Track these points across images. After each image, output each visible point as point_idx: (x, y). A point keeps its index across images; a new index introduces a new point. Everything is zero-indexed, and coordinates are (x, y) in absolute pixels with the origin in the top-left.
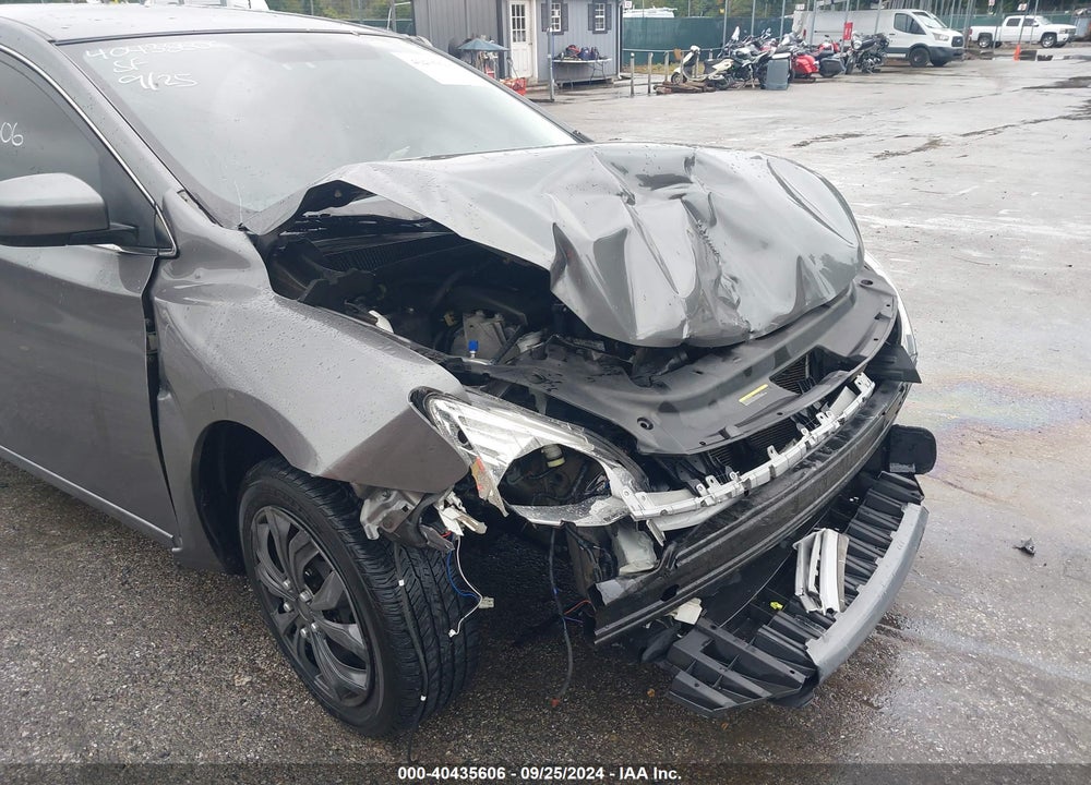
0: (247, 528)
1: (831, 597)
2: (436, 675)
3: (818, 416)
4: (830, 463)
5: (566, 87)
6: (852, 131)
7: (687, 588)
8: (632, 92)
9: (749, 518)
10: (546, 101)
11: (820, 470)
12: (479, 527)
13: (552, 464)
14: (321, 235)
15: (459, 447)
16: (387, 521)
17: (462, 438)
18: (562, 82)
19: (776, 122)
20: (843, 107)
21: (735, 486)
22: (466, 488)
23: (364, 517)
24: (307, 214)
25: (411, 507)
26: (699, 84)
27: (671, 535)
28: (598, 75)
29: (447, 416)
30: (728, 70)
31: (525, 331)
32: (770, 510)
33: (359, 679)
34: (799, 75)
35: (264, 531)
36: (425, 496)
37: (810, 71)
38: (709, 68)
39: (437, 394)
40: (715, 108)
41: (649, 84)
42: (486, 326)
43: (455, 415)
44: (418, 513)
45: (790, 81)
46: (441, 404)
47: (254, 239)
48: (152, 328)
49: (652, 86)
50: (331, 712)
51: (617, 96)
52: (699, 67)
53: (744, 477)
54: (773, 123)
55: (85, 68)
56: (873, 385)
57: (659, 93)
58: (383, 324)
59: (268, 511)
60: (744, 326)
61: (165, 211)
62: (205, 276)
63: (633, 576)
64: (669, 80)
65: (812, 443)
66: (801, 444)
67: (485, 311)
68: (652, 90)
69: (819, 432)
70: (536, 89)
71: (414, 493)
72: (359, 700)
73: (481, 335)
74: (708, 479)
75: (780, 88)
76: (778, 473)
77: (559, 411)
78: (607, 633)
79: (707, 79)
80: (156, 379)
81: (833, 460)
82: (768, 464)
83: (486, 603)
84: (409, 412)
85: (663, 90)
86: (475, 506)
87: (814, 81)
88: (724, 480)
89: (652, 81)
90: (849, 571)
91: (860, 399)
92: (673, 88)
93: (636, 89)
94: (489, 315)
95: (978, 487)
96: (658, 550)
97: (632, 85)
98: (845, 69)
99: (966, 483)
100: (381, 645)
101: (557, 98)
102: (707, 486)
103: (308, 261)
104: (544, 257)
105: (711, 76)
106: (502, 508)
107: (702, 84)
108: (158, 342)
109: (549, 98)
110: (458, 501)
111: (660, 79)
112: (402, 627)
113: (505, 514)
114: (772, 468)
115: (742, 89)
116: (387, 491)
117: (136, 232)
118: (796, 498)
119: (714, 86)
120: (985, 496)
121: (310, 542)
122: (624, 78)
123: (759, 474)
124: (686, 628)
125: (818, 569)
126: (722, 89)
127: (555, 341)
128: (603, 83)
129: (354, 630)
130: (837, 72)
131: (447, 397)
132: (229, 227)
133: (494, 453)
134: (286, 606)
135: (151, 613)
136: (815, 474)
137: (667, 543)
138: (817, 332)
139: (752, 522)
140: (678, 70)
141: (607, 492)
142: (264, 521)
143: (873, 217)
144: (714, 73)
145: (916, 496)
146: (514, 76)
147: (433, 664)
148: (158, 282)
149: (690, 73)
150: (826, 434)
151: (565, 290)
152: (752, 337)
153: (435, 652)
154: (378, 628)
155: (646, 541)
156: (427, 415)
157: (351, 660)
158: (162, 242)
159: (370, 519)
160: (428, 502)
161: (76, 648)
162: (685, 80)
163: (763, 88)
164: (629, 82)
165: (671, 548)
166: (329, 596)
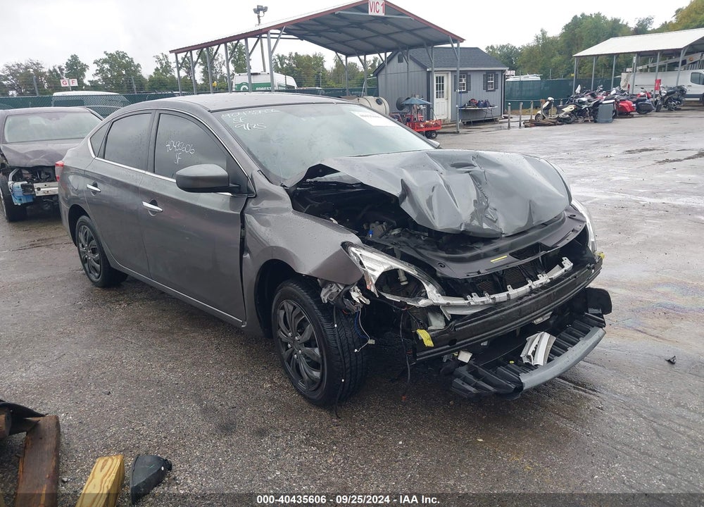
0: (275, 312)
1: (540, 359)
2: (349, 371)
3: (538, 276)
4: (539, 296)
5: (468, 124)
6: (648, 147)
7: (462, 342)
8: (509, 127)
9: (493, 314)
10: (454, 133)
11: (534, 298)
12: (368, 302)
13: (402, 284)
14: (313, 189)
15: (360, 267)
16: (331, 297)
17: (361, 263)
18: (466, 121)
19: (598, 142)
20: (645, 132)
21: (487, 299)
22: (362, 284)
23: (322, 295)
24: (308, 180)
25: (340, 291)
26: (552, 121)
27: (454, 317)
28: (489, 116)
29: (355, 254)
30: (572, 112)
31: (394, 228)
32: (506, 312)
33: (316, 374)
34: (621, 113)
35: (282, 313)
36: (346, 286)
37: (629, 110)
38: (559, 110)
39: (352, 245)
40: (560, 135)
41: (520, 121)
42: (379, 227)
43: (358, 254)
44: (342, 293)
45: (614, 117)
46: (353, 249)
47: (287, 191)
48: (243, 227)
49: (522, 123)
50: (305, 397)
51: (501, 128)
52: (553, 110)
53: (492, 296)
54: (596, 143)
55: (222, 121)
56: (572, 264)
57: (526, 127)
58: (335, 222)
59: (285, 303)
60: (499, 231)
61: (252, 179)
62: (265, 204)
63: (434, 330)
64: (534, 118)
65: (533, 287)
66: (527, 287)
67: (380, 222)
68: (522, 125)
69: (537, 283)
70: (449, 125)
71: (340, 284)
72: (316, 386)
73: (377, 230)
74: (473, 294)
75: (607, 122)
76: (512, 297)
77: (405, 258)
78: (422, 356)
79: (558, 117)
80: (243, 248)
81: (542, 295)
82: (507, 292)
83: (371, 342)
84: (340, 251)
85: (528, 124)
86: (366, 292)
87: (632, 116)
88: (481, 295)
89: (522, 119)
90: (552, 352)
91: (563, 270)
92: (535, 123)
93: (512, 124)
94: (381, 223)
95: (655, 332)
96: (447, 322)
97: (509, 122)
98: (655, 109)
99: (649, 330)
100: (327, 356)
101: (461, 131)
102: (472, 297)
103: (308, 199)
104: (396, 191)
105: (561, 115)
106: (376, 294)
107: (555, 121)
108: (245, 233)
109: (456, 131)
110: (359, 290)
111: (528, 118)
112: (335, 345)
113: (378, 296)
114: (508, 295)
115: (582, 123)
116: (331, 283)
117: (239, 188)
118: (520, 309)
119: (563, 121)
120: (657, 337)
121: (301, 312)
122: (506, 118)
123: (501, 297)
124: (463, 364)
125: (536, 348)
126: (568, 123)
127: (406, 231)
128: (492, 121)
129: (317, 350)
130: (649, 111)
131: (355, 246)
132: (277, 185)
133: (374, 270)
134: (289, 345)
135: (229, 360)
136: (530, 299)
137: (452, 320)
138: (539, 236)
139: (495, 316)
140: (539, 112)
141: (426, 297)
142: (283, 308)
143: (643, 198)
144: (562, 114)
145: (601, 324)
146: (435, 119)
147: (348, 365)
148: (248, 207)
149: (547, 114)
150: (542, 283)
151: (406, 206)
152: (503, 236)
153: (349, 359)
154: (325, 347)
155: (442, 318)
156: (348, 253)
157: (315, 365)
158: (249, 192)
159: (324, 296)
160: (347, 289)
161: (197, 370)
162: (544, 118)
163: (596, 122)
164: (507, 120)
165: (453, 323)
166: (307, 336)
